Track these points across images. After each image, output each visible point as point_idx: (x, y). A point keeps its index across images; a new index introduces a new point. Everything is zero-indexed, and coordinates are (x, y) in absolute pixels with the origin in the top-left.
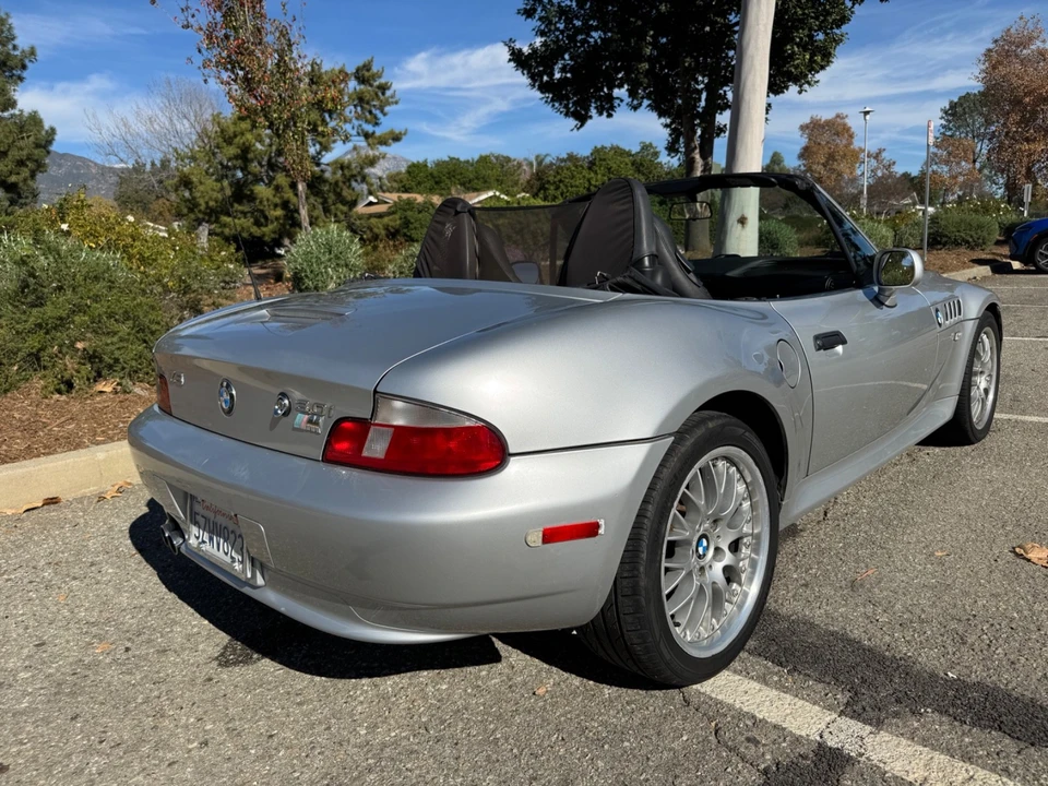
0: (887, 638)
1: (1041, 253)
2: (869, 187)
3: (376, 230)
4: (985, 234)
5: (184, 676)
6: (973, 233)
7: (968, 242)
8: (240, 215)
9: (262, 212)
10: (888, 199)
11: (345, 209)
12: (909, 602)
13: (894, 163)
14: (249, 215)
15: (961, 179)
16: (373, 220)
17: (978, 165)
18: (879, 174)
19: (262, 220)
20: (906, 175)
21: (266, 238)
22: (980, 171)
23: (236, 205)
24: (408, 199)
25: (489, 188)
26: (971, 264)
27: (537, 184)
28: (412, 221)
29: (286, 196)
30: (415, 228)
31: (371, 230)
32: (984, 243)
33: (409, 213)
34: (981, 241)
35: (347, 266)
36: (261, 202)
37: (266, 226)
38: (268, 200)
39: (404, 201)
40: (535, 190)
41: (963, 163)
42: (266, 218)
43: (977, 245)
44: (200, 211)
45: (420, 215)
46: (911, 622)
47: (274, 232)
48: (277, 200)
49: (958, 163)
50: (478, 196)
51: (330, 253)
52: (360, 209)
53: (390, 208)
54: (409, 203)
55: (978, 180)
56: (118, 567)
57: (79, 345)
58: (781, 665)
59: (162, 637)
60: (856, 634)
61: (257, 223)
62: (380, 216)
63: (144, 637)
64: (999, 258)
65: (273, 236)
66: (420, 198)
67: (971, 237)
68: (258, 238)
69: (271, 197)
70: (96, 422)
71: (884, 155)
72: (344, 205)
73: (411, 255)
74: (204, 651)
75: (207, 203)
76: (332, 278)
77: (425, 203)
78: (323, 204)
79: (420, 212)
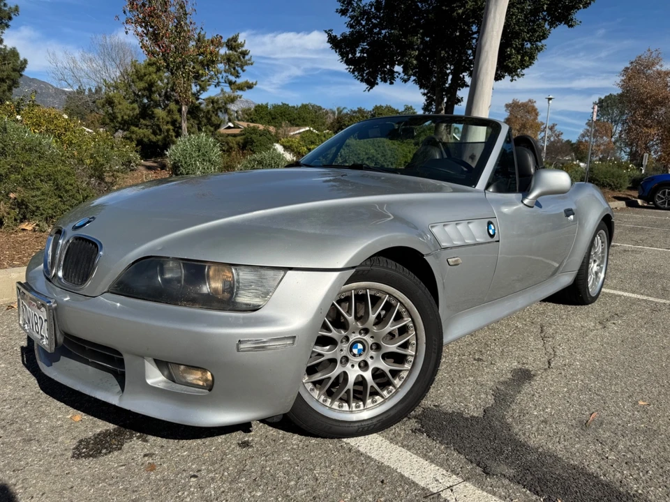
0: (618, 475)
1: (659, 196)
2: (547, 146)
3: (231, 144)
4: (622, 181)
6: (614, 180)
7: (610, 185)
8: (143, 127)
9: (158, 126)
10: (557, 155)
11: (212, 129)
12: (629, 443)
13: (562, 133)
14: (149, 127)
15: (602, 147)
16: (230, 138)
17: (613, 139)
18: (552, 139)
19: (158, 131)
20: (568, 142)
21: (160, 143)
22: (615, 143)
23: (142, 120)
24: (254, 127)
25: (306, 125)
26: (613, 199)
27: (337, 125)
28: (255, 141)
29: (175, 117)
30: (257, 146)
31: (228, 144)
32: (621, 187)
33: (254, 136)
34: (619, 185)
35: (210, 161)
36: (158, 119)
37: (160, 135)
38: (163, 118)
39: (251, 127)
40: (335, 129)
41: (605, 138)
42: (160, 130)
43: (616, 188)
44: (117, 122)
45: (261, 138)
46: (634, 462)
47: (165, 140)
48: (169, 119)
49: (602, 137)
50: (299, 129)
51: (199, 152)
52: (222, 130)
53: (241, 131)
54: (254, 129)
55: (613, 149)
57: (12, 195)
58: (537, 493)
60: (593, 469)
61: (154, 133)
62: (235, 136)
63: (15, 426)
64: (630, 197)
65: (164, 142)
66: (261, 127)
67: (613, 182)
68: (154, 143)
69: (165, 117)
70: (15, 251)
71: (556, 128)
72: (212, 126)
73: (254, 160)
75: (122, 117)
76: (199, 168)
77: (265, 130)
78: (198, 124)
79: (261, 136)
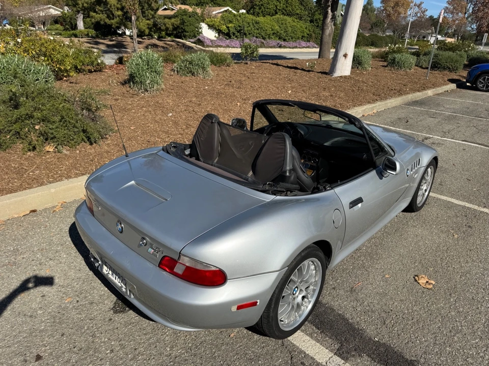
0: (358, 319)
1: (480, 81)
2: (412, 23)
3: (167, 25)
4: (458, 65)
5: (101, 317)
6: (453, 64)
7: (449, 68)
8: (99, 12)
9: (111, 12)
10: (420, 30)
11: (152, 13)
12: (370, 301)
13: (427, 10)
14: (104, 12)
15: (457, 22)
16: (167, 20)
17: (466, 16)
18: (419, 15)
19: (111, 16)
20: (431, 17)
21: (113, 26)
22: (467, 18)
23: (98, 7)
24: (185, 9)
25: (226, 6)
26: (448, 82)
27: (250, 5)
28: (186, 21)
29: (124, 4)
30: (187, 25)
31: (165, 25)
32: (457, 69)
33: (185, 17)
34: (455, 68)
35: (156, 72)
36: (111, 6)
37: (113, 19)
38: (114, 5)
39: (182, 10)
40: (249, 8)
41: (460, 14)
42: (113, 15)
43: (453, 70)
44: (79, 7)
45: (190, 19)
46: (369, 312)
47: (117, 23)
48: (119, 6)
49: (457, 14)
50: (220, 9)
51: (148, 66)
52: (160, 12)
53: (175, 13)
54: (185, 11)
55: (465, 24)
56: (68, 254)
57: (37, 127)
59: (90, 295)
60: (348, 316)
61: (108, 17)
62: (170, 17)
63: (83, 295)
64: (461, 79)
65: (117, 25)
66: (190, 9)
67: (452, 66)
68: (109, 25)
69: (116, 4)
70: (48, 170)
71: (422, 5)
72: (152, 11)
73: (186, 60)
74: (107, 304)
75: (83, 4)
76: (148, 78)
77: (193, 12)
78: (142, 9)
79: (190, 17)
